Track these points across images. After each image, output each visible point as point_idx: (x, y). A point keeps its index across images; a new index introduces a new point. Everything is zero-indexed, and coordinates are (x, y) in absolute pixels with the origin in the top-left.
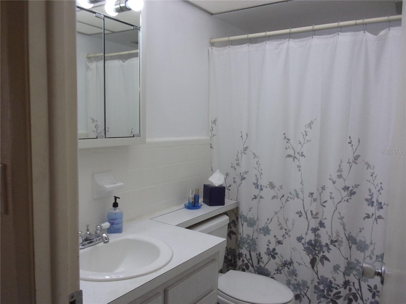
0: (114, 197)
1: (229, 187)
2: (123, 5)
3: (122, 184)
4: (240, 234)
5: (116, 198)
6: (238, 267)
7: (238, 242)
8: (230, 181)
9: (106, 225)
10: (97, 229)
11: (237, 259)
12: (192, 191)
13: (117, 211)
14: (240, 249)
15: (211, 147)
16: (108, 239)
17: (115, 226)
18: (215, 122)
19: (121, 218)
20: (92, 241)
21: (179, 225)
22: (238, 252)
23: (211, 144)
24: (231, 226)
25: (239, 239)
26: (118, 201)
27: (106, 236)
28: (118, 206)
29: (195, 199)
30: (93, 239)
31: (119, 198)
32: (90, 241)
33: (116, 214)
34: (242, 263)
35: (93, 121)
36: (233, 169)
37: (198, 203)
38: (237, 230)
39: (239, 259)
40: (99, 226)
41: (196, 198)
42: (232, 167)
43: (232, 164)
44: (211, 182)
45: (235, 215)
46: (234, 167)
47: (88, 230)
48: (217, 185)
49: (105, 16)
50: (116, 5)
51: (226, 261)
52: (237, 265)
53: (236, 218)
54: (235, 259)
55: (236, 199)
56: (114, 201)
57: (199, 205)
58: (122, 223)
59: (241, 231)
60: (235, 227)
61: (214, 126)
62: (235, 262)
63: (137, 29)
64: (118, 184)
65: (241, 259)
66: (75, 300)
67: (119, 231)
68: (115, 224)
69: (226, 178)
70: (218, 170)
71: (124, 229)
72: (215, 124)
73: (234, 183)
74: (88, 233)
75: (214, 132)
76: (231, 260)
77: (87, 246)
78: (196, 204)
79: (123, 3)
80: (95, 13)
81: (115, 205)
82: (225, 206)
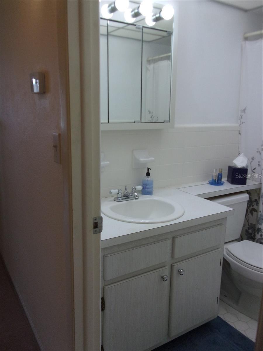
0: (148, 168)
1: (254, 169)
2: (158, 15)
3: (153, 159)
4: (260, 211)
5: (148, 169)
6: (256, 240)
7: (258, 219)
8: (255, 164)
9: (140, 188)
10: (133, 190)
11: (256, 233)
12: (216, 170)
13: (149, 179)
14: (260, 225)
15: (240, 133)
16: (138, 197)
17: (146, 189)
18: (244, 111)
19: (152, 184)
20: (128, 197)
21: (199, 195)
22: (257, 227)
23: (239, 131)
24: (253, 204)
25: (259, 216)
26: (150, 171)
27: (137, 195)
28: (149, 175)
29: (218, 177)
30: (129, 196)
31: (150, 169)
32: (127, 197)
33: (148, 181)
34: (260, 237)
35: (150, 112)
36: (258, 153)
37: (221, 181)
38: (258, 208)
39: (258, 233)
40: (134, 188)
41: (220, 176)
42: (257, 152)
43: (258, 149)
44: (235, 164)
45: (257, 195)
46: (259, 152)
47: (126, 189)
48: (239, 167)
49: (143, 27)
50: (153, 16)
51: (247, 234)
52: (255, 238)
53: (258, 197)
54: (254, 233)
55: (260, 181)
56: (147, 172)
57: (222, 182)
58: (152, 187)
59: (260, 209)
60: (257, 205)
61: (243, 114)
62: (255, 236)
63: (170, 34)
64: (150, 159)
65: (260, 233)
66: (97, 222)
67: (150, 193)
68: (146, 188)
69: (252, 162)
70: (243, 154)
71: (154, 193)
72: (245, 113)
73: (259, 166)
74: (126, 191)
75: (242, 120)
76: (251, 234)
77: (125, 200)
78: (219, 181)
79: (158, 14)
80: (135, 25)
81: (148, 174)
82: (246, 185)
